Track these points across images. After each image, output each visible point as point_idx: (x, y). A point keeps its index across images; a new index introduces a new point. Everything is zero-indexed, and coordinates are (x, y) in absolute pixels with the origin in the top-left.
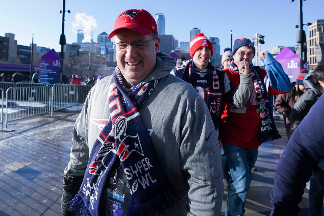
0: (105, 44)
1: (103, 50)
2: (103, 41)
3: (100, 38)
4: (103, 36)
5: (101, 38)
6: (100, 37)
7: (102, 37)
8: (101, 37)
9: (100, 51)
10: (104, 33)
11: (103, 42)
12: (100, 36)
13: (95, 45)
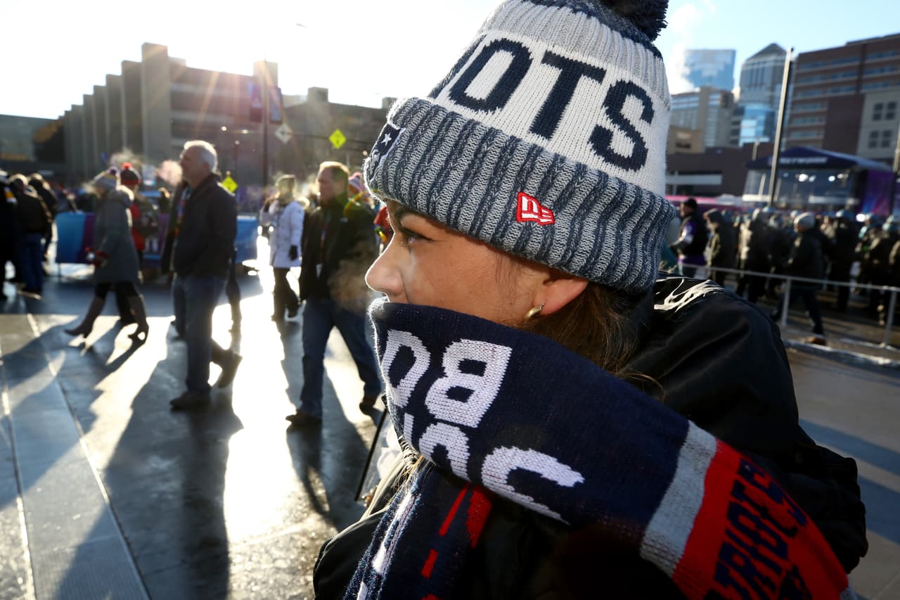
0: (768, 93)
1: (753, 118)
2: (762, 84)
3: (752, 71)
4: (764, 62)
5: (758, 70)
6: (750, 68)
7: (761, 66)
8: (756, 67)
9: (738, 123)
10: (774, 49)
11: (764, 87)
12: (756, 61)
13: (713, 100)
